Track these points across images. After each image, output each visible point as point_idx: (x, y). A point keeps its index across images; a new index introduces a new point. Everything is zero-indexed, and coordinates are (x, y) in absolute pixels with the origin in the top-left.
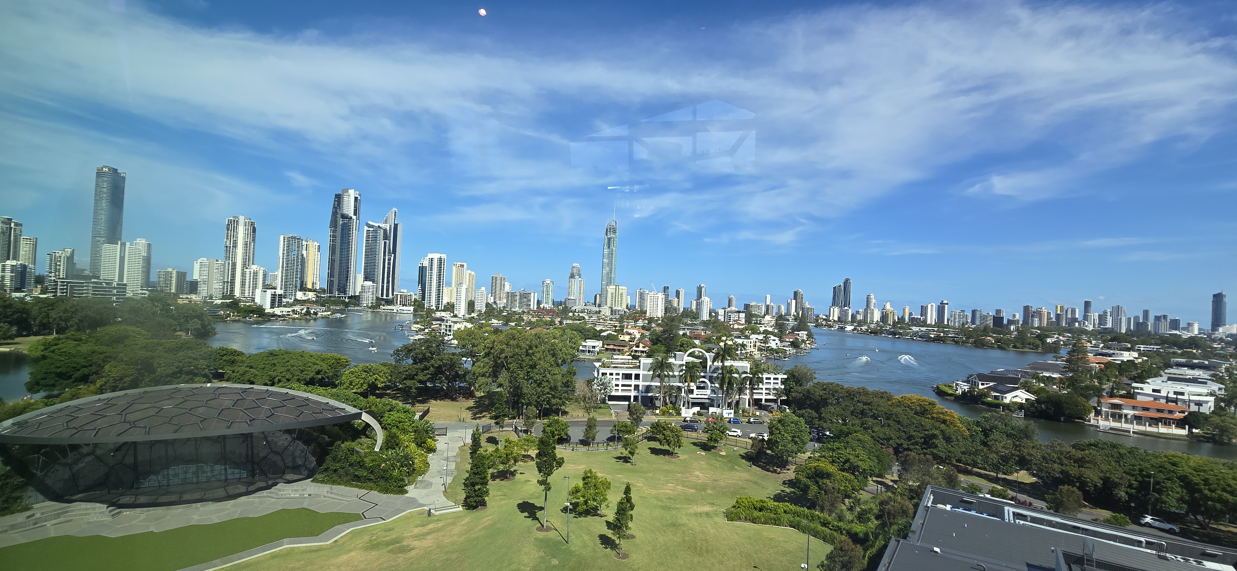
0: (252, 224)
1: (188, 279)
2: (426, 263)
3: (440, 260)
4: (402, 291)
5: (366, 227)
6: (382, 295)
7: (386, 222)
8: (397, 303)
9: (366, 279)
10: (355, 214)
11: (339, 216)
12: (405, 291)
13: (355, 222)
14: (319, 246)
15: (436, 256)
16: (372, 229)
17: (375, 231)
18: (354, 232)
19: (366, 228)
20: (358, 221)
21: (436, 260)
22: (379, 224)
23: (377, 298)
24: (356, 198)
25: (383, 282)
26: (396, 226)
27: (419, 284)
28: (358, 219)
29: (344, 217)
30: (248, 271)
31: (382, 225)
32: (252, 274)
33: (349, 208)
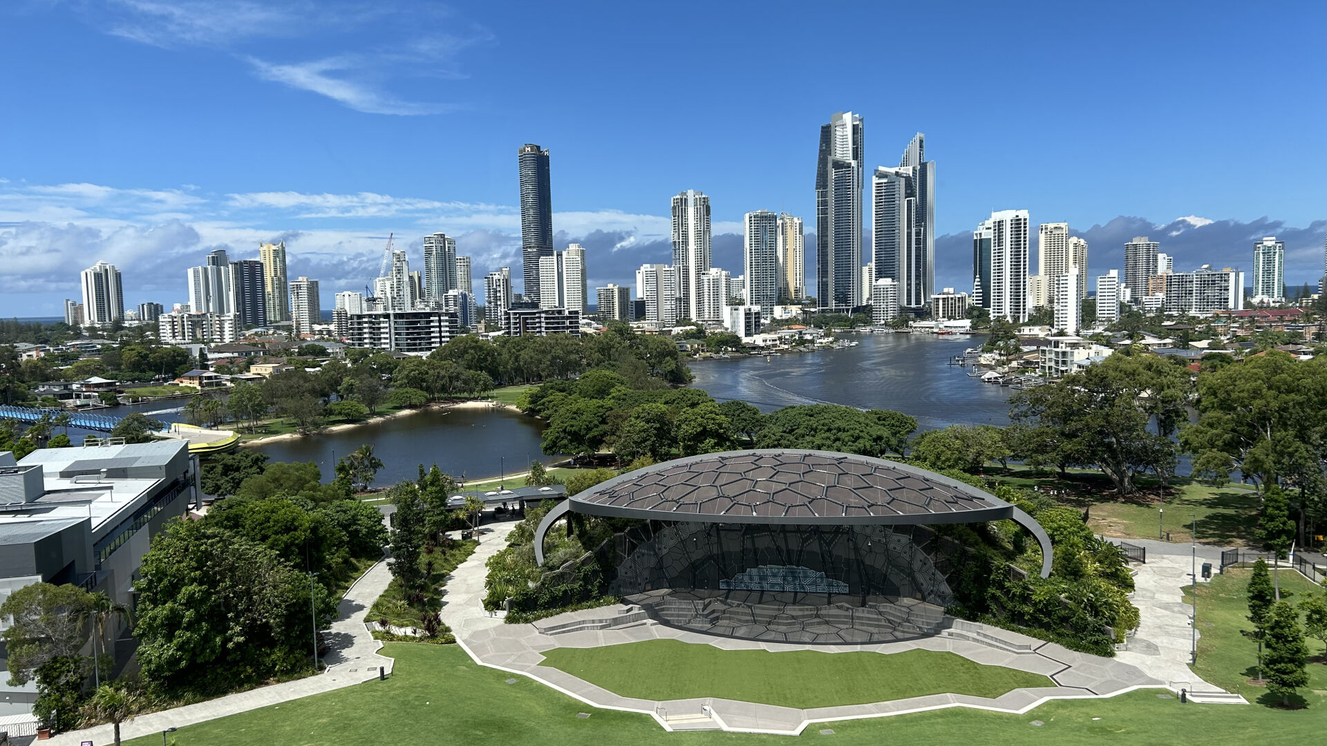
0: (704, 202)
1: (632, 299)
2: (989, 235)
3: (1017, 224)
4: (946, 290)
5: (874, 177)
6: (909, 302)
7: (905, 164)
8: (938, 314)
9: (880, 274)
10: (855, 157)
11: (830, 165)
12: (951, 290)
13: (856, 172)
14: (801, 224)
15: (1008, 216)
16: (885, 180)
17: (891, 184)
18: (855, 190)
19: (875, 180)
20: (860, 169)
21: (1009, 223)
22: (897, 169)
23: (902, 309)
24: (855, 128)
25: (909, 278)
26: (924, 166)
27: (975, 274)
28: (860, 165)
29: (838, 165)
30: (705, 278)
31: (902, 170)
32: (711, 283)
33: (843, 149)
